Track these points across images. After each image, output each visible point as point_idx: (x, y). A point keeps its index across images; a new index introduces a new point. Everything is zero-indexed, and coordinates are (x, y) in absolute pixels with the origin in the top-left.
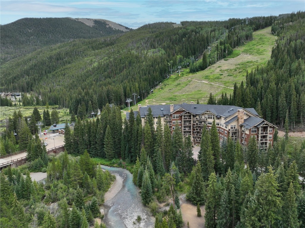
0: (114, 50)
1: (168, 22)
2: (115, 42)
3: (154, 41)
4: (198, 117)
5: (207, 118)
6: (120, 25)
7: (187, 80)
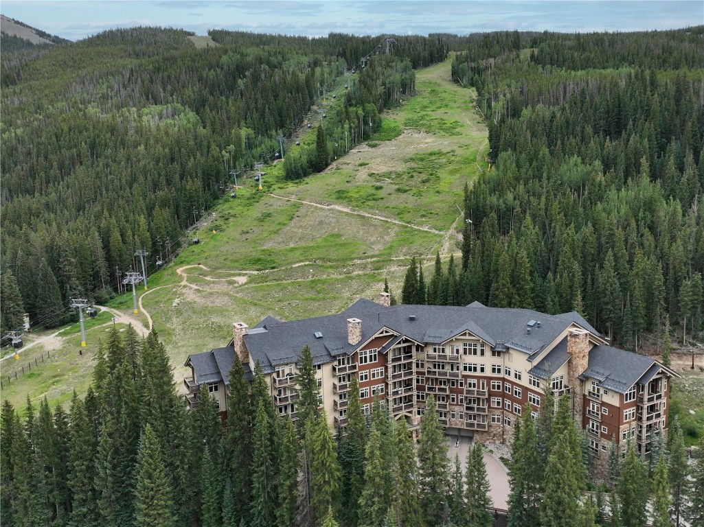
0: (21, 102)
1: (175, 28)
2: (18, 75)
3: (151, 81)
4: (430, 350)
5: (461, 351)
6: (17, 22)
7: (289, 203)
